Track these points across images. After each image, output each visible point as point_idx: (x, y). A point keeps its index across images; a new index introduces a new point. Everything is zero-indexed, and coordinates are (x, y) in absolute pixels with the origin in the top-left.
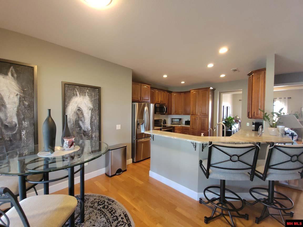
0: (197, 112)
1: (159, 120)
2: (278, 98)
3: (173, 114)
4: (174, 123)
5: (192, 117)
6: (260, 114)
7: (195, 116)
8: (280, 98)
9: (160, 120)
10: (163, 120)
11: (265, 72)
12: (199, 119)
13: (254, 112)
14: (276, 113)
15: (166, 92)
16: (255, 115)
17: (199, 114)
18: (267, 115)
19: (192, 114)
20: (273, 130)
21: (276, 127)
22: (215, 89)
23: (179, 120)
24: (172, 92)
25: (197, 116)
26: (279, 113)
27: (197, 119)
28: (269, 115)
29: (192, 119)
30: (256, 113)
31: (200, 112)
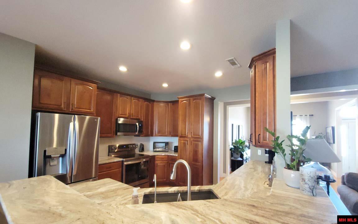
0: (188, 133)
1: (128, 145)
2: (298, 115)
3: (156, 136)
4: (157, 150)
5: (181, 140)
6: (268, 139)
7: (186, 139)
8: (300, 116)
9: (131, 144)
10: (139, 144)
11: (274, 57)
12: (190, 144)
13: (260, 134)
14: (296, 137)
15: (141, 100)
16: (261, 140)
17: (190, 136)
18: (280, 142)
19: (180, 135)
20: (292, 175)
21: (298, 170)
22: (215, 99)
23: (166, 145)
24: (154, 101)
25: (188, 139)
26: (301, 137)
27: (188, 144)
28: (282, 142)
29: (181, 143)
30: (262, 136)
31: (192, 133)
